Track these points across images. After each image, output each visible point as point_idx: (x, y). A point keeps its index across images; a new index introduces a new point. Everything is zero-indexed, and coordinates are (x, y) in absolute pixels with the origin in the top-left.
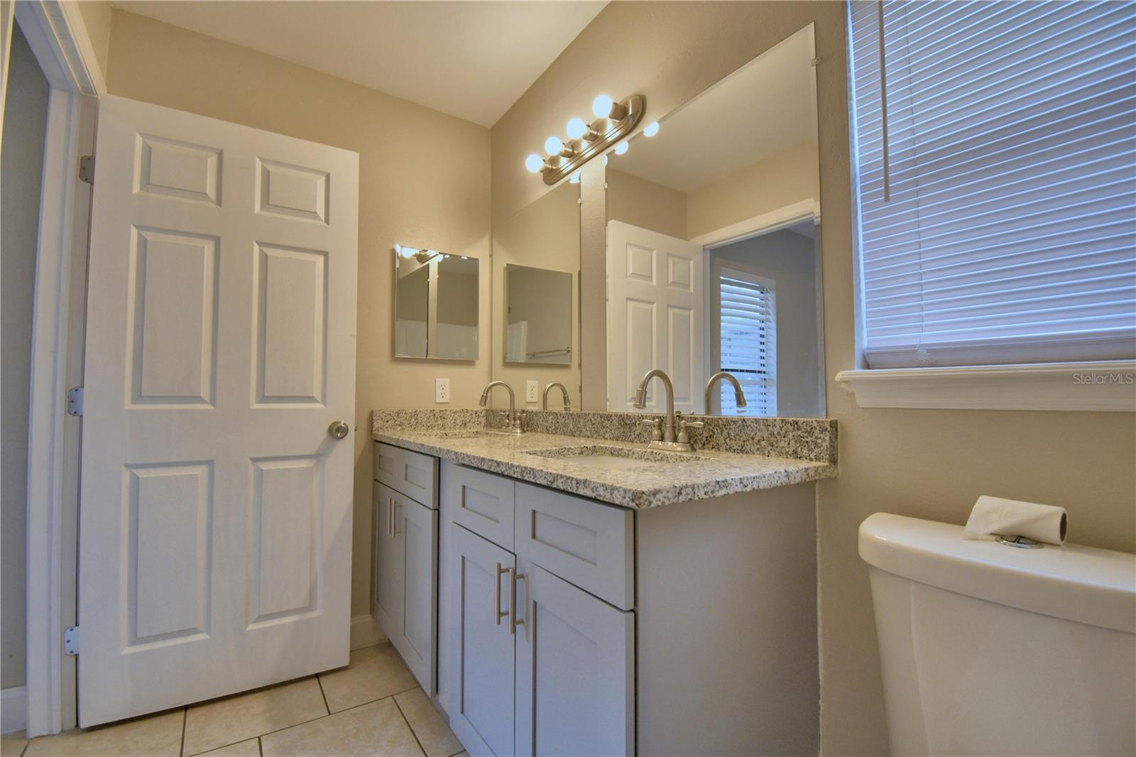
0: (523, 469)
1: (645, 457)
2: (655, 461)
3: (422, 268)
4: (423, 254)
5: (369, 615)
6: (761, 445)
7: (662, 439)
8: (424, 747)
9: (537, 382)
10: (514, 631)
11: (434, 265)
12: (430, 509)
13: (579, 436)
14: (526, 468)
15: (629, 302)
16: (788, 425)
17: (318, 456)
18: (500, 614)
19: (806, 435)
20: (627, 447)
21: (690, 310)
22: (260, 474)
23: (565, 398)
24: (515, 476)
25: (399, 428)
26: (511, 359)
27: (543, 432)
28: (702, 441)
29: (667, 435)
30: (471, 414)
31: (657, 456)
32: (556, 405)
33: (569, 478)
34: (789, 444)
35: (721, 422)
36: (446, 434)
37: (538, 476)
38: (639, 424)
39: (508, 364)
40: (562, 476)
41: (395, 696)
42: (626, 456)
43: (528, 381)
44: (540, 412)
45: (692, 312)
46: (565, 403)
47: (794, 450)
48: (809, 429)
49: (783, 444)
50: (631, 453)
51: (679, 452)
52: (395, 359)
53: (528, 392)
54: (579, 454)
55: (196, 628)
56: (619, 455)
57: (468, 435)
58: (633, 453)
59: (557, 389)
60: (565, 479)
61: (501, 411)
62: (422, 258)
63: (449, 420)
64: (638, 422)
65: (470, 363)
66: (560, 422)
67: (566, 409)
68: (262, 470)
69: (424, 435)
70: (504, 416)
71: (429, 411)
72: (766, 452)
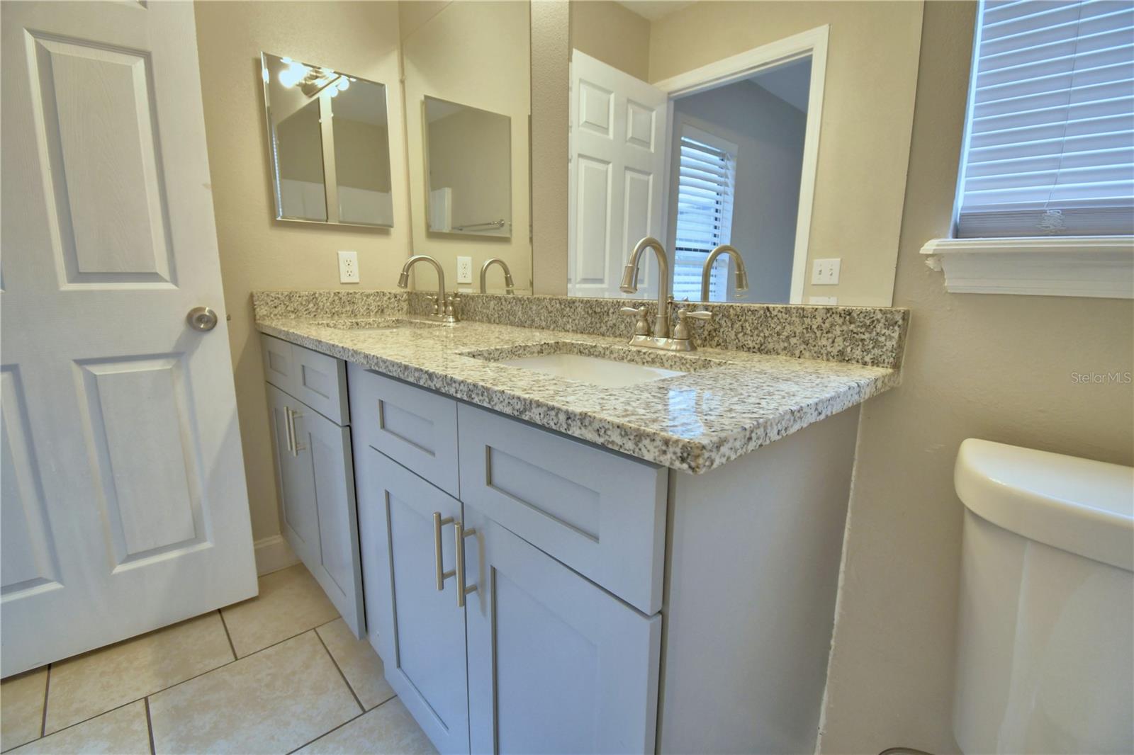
0: (471, 387)
1: (629, 358)
2: (644, 363)
3: (310, 104)
4: (309, 83)
5: (279, 536)
6: (790, 344)
7: (649, 333)
8: (355, 691)
9: (470, 258)
10: (464, 602)
11: (326, 98)
12: (337, 425)
13: (531, 326)
14: (475, 386)
15: (580, 159)
16: (837, 318)
17: (179, 355)
18: (443, 576)
19: (863, 330)
20: (602, 343)
21: (649, 174)
22: (93, 382)
23: (506, 278)
24: (459, 396)
25: (293, 316)
26: (435, 229)
27: (482, 322)
28: (703, 336)
29: (658, 328)
30: (389, 298)
31: (646, 356)
32: (496, 286)
33: (553, 408)
34: (833, 342)
35: (732, 311)
36: (357, 324)
37: (496, 399)
38: (613, 313)
39: (433, 235)
40: (539, 405)
41: (317, 629)
42: (601, 355)
43: (459, 257)
44: (478, 297)
45: (651, 177)
46: (508, 285)
47: (839, 351)
48: (868, 322)
49: (824, 342)
50: (608, 353)
51: (673, 351)
52: (276, 224)
53: (460, 271)
54: (539, 353)
55: (40, 578)
56: (590, 354)
57: (386, 324)
58: (611, 352)
59: (497, 266)
60: (545, 409)
61: (427, 294)
62: (309, 90)
63: (360, 305)
64: (611, 310)
65: (383, 229)
66: (505, 309)
67: (508, 292)
68: (95, 375)
69: (328, 325)
70: (431, 300)
71: (333, 294)
72: (797, 353)
